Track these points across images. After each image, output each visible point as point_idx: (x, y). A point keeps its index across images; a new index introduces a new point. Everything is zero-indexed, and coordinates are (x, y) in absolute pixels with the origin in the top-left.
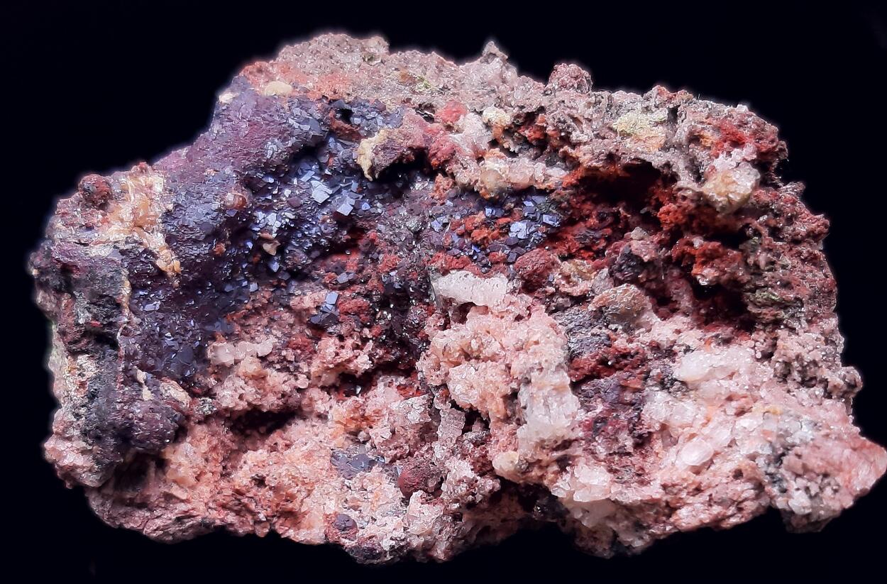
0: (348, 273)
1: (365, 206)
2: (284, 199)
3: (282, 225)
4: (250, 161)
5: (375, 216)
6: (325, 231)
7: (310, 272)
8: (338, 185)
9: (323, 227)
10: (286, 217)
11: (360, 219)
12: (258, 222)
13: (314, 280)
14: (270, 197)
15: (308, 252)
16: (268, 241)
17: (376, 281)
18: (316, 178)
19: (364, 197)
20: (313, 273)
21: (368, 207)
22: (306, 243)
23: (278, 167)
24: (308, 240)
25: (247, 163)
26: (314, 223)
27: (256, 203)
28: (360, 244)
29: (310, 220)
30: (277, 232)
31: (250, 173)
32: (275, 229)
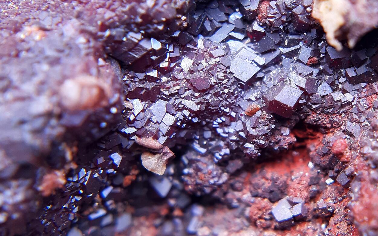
0: (293, 204)
1: (324, 89)
2: (180, 76)
3: (176, 121)
4: (114, 10)
5: (342, 107)
6: (253, 132)
7: (225, 194)
8: (275, 50)
9: (249, 124)
10: (185, 108)
11: (315, 111)
12: (132, 118)
13: (231, 207)
14: (154, 74)
15: (223, 163)
16: (153, 151)
17: (344, 225)
18: (240, 36)
19: (320, 73)
20: (229, 196)
21: (329, 90)
22: (219, 148)
24: (222, 143)
25: (108, 14)
26: (233, 114)
27: (128, 85)
28: (312, 149)
29: (227, 110)
30: (168, 134)
31: (114, 33)
32: (164, 129)
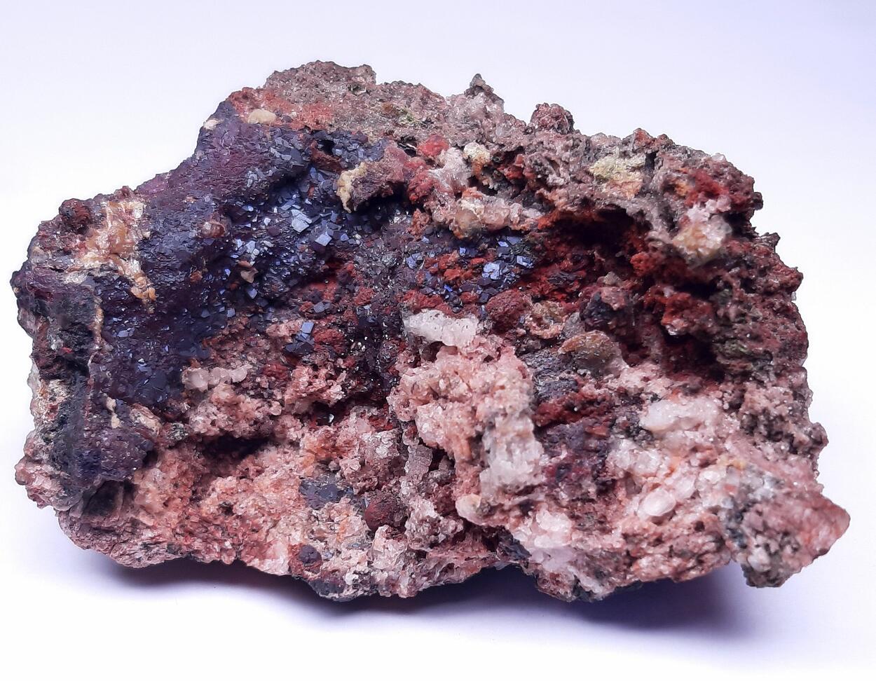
0: (325, 303)
1: (344, 237)
2: (264, 227)
3: (260, 253)
4: (230, 190)
5: (354, 247)
6: (303, 261)
7: (288, 299)
8: (318, 215)
9: (301, 256)
10: (265, 246)
11: (339, 250)
12: (236, 249)
13: (291, 308)
14: (249, 225)
15: (286, 280)
16: (247, 269)
17: (351, 312)
18: (298, 207)
19: (342, 228)
20: (290, 301)
21: (347, 238)
22: (284, 271)
23: (257, 196)
24: (286, 269)
25: (227, 191)
26: (293, 251)
27: (235, 231)
28: (338, 274)
29: (289, 249)
30: (255, 260)
31: (229, 201)
32: (253, 257)
